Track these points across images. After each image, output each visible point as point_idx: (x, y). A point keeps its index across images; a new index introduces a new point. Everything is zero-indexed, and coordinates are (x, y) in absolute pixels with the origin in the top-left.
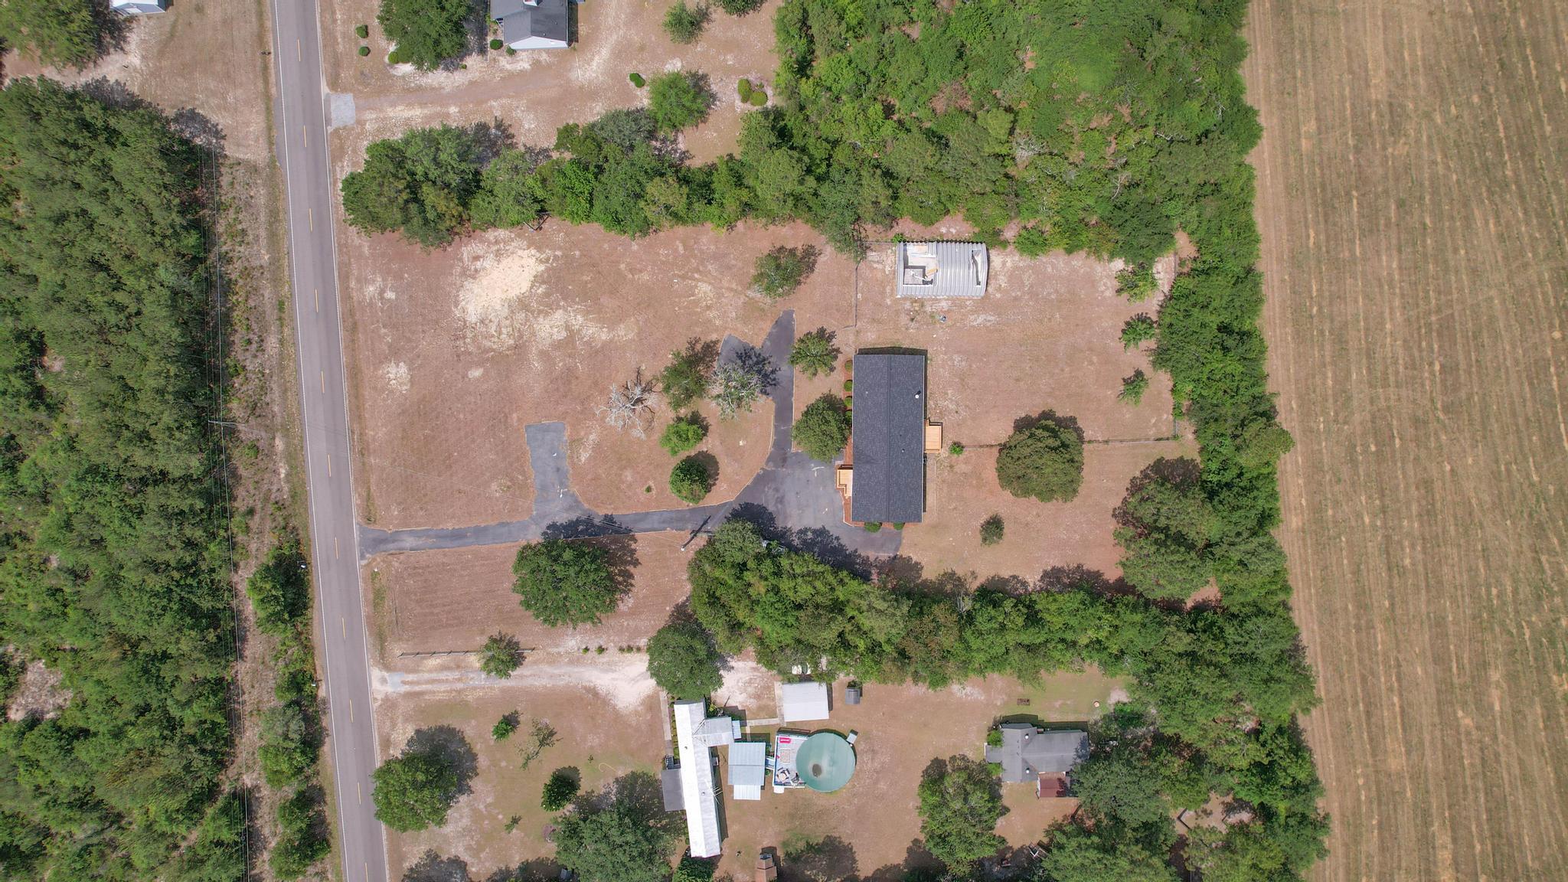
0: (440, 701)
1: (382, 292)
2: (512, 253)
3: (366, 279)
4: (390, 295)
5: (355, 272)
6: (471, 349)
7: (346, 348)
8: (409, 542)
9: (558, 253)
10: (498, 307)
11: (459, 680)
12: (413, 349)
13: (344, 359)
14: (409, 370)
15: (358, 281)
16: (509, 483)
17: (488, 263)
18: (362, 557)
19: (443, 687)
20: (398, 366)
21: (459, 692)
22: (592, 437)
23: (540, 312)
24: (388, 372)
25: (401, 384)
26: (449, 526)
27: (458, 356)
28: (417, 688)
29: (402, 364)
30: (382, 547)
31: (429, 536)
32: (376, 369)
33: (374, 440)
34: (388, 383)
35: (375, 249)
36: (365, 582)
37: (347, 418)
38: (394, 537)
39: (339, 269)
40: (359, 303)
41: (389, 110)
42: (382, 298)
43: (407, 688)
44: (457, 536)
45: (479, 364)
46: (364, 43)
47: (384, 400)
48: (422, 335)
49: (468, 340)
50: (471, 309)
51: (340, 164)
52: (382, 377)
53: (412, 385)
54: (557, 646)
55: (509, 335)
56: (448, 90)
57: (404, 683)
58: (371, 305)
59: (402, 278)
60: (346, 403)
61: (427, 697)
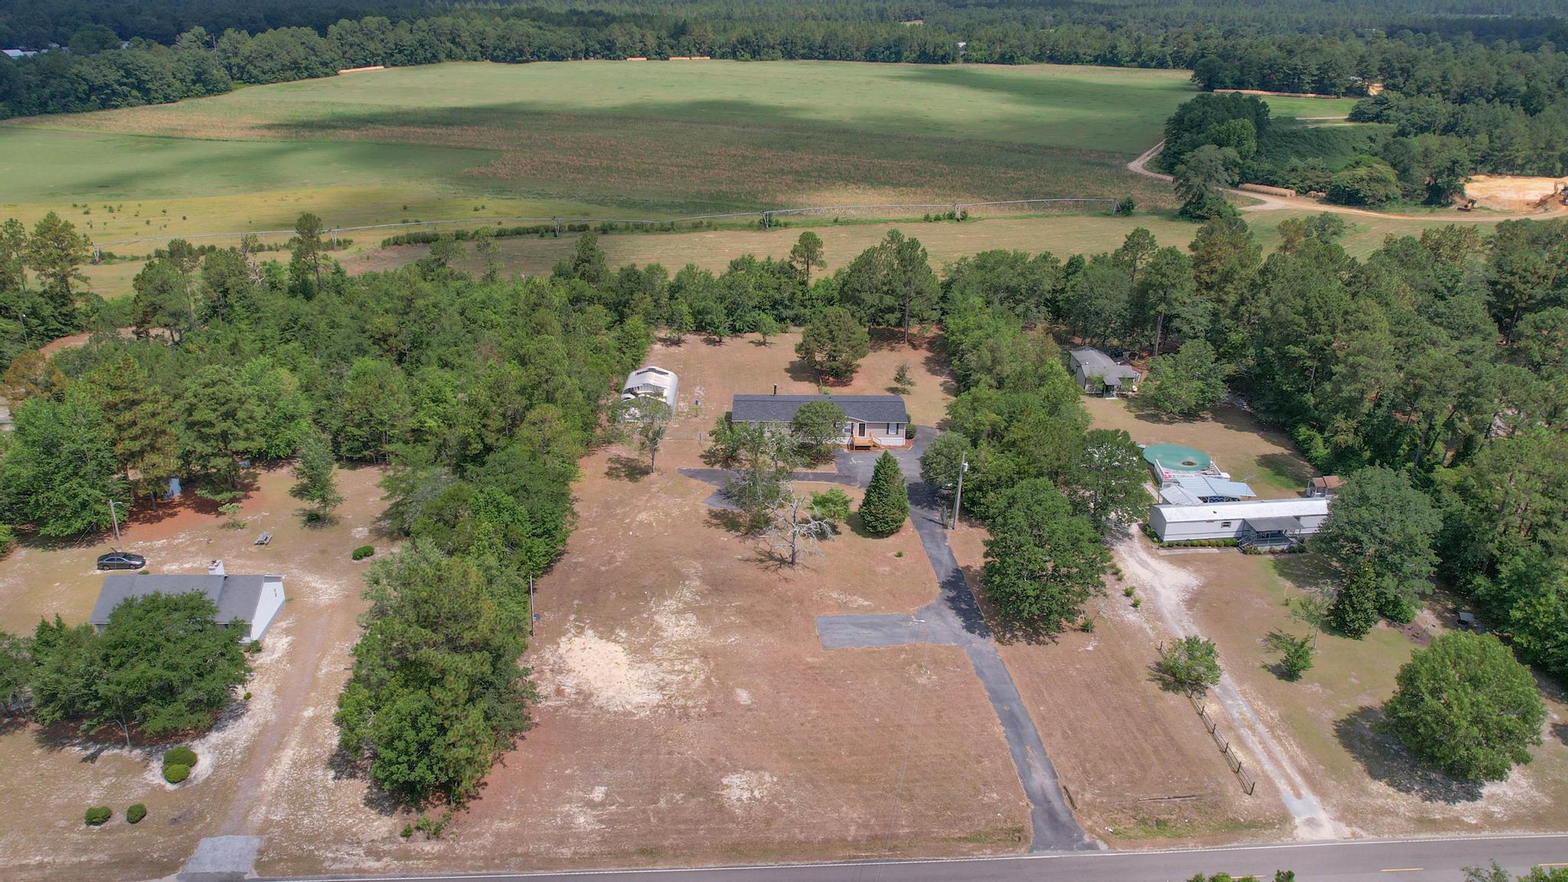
0: (1300, 745)
1: (591, 804)
2: (561, 658)
3: (562, 828)
4: (598, 794)
5: (544, 846)
6: (704, 700)
7: (688, 863)
8: (1041, 779)
9: (572, 617)
10: (641, 673)
11: (1251, 728)
12: (699, 765)
13: (711, 866)
14: (735, 770)
15: (560, 841)
16: (914, 666)
17: (569, 684)
18: (1091, 847)
19: (1277, 749)
20: (728, 787)
21: (1272, 729)
22: (835, 595)
23: (654, 634)
24: (739, 800)
25: (761, 783)
26: (1000, 730)
27: (714, 715)
28: (1298, 779)
29: (725, 781)
30: (1063, 817)
31: (1025, 755)
32: (733, 819)
33: (866, 826)
34: (760, 801)
35: (510, 812)
36: (1141, 846)
37: (829, 864)
38: (1041, 801)
39: (532, 868)
40: (604, 841)
41: (264, 788)
42: (602, 804)
43: (1305, 791)
44: (1012, 721)
45: (729, 693)
46: (119, 818)
47: (790, 807)
48: (676, 756)
49: (690, 703)
50: (638, 700)
51: (326, 864)
52: (748, 809)
53: (762, 768)
54: (1141, 629)
55: (686, 662)
56: (273, 717)
57: (1299, 796)
58: (611, 822)
59: (571, 777)
60: (796, 864)
61: (1305, 763)
